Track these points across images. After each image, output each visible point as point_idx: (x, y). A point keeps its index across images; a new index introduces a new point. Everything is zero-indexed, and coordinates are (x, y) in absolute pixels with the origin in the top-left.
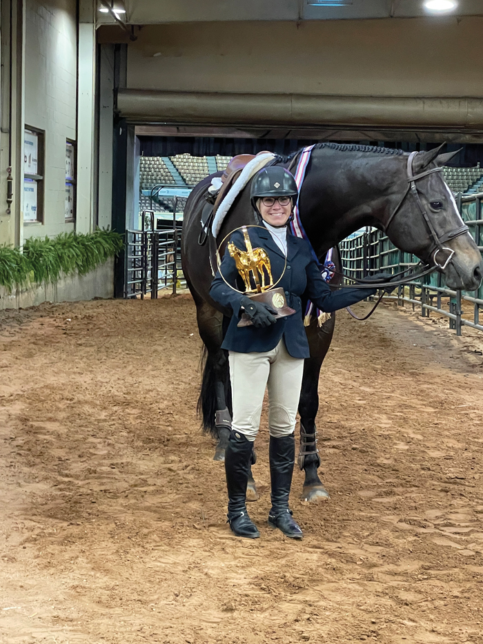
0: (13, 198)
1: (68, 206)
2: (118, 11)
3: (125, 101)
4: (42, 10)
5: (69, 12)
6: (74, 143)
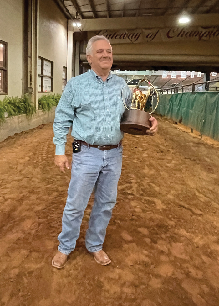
0: (33, 82)
2: (79, 25)
3: (83, 56)
5: (64, 26)
6: (66, 68)
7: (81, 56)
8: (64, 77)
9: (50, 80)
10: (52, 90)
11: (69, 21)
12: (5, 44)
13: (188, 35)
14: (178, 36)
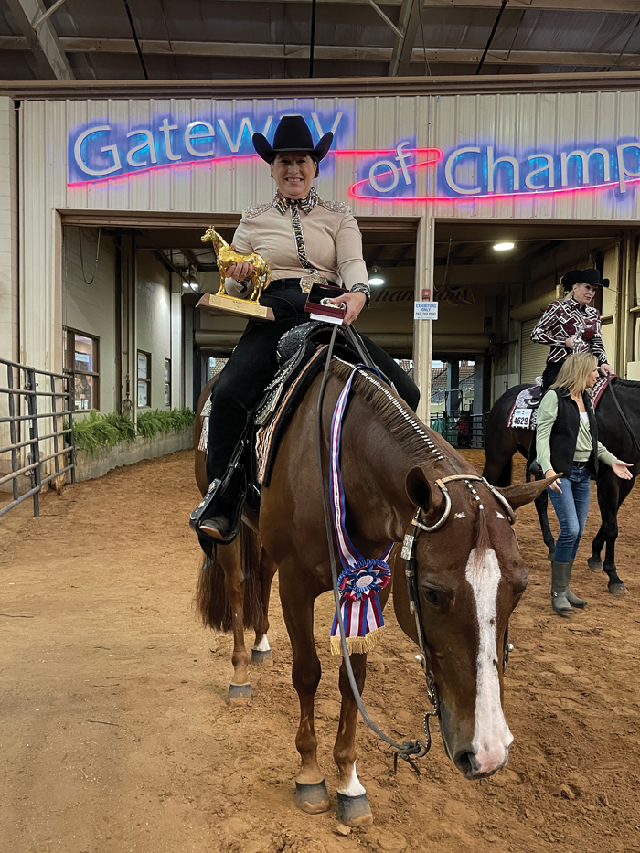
0: (130, 392)
1: (166, 396)
2: (194, 286)
3: (200, 337)
4: (149, 285)
5: (165, 286)
6: (170, 361)
7: (197, 335)
8: (166, 379)
9: (146, 386)
10: (149, 404)
11: (173, 274)
12: (96, 340)
13: (394, 298)
14: (377, 300)
